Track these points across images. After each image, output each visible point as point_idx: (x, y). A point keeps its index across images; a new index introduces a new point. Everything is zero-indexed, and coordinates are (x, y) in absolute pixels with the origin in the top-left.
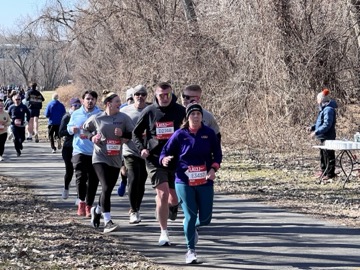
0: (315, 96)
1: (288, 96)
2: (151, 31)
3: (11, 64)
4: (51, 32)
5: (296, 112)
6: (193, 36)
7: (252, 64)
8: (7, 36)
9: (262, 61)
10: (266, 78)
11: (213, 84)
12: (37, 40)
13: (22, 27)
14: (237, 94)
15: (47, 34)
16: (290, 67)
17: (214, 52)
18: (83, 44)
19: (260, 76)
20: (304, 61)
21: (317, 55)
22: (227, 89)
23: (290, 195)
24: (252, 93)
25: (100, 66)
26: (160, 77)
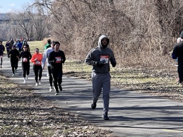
1: (161, 40)
2: (91, 9)
3: (20, 28)
4: (40, 11)
5: (166, 48)
6: (112, 11)
7: (142, 24)
8: (17, 13)
9: (147, 23)
10: (150, 32)
11: (123, 36)
12: (33, 15)
13: (25, 9)
14: (135, 40)
15: (38, 12)
16: (162, 26)
17: (123, 19)
18: (56, 16)
19: (147, 31)
20: (169, 22)
21: (175, 19)
22: (130, 37)
23: (163, 91)
24: (143, 39)
25: (65, 28)
26: (95, 32)
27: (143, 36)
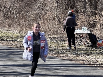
0: (67, 13)
1: (56, 13)
5: (60, 19)
10: (48, 6)
11: (27, 9)
16: (57, 2)
22: (33, 10)
24: (42, 11)
26: (6, 6)
27: (43, 9)
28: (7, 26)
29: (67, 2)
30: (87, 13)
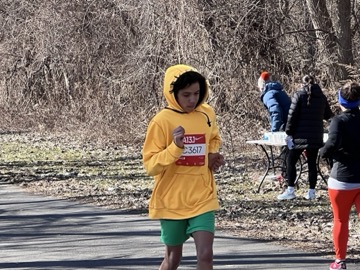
1: (211, 73)
5: (223, 96)
7: (160, 31)
9: (174, 26)
10: (180, 50)
11: (108, 62)
14: (141, 73)
16: (213, 34)
17: (109, 17)
20: (232, 25)
21: (249, 16)
22: (128, 67)
24: (161, 70)
26: (35, 53)
27: (162, 62)
28: (40, 126)
29: (246, 35)
30: (318, 72)
